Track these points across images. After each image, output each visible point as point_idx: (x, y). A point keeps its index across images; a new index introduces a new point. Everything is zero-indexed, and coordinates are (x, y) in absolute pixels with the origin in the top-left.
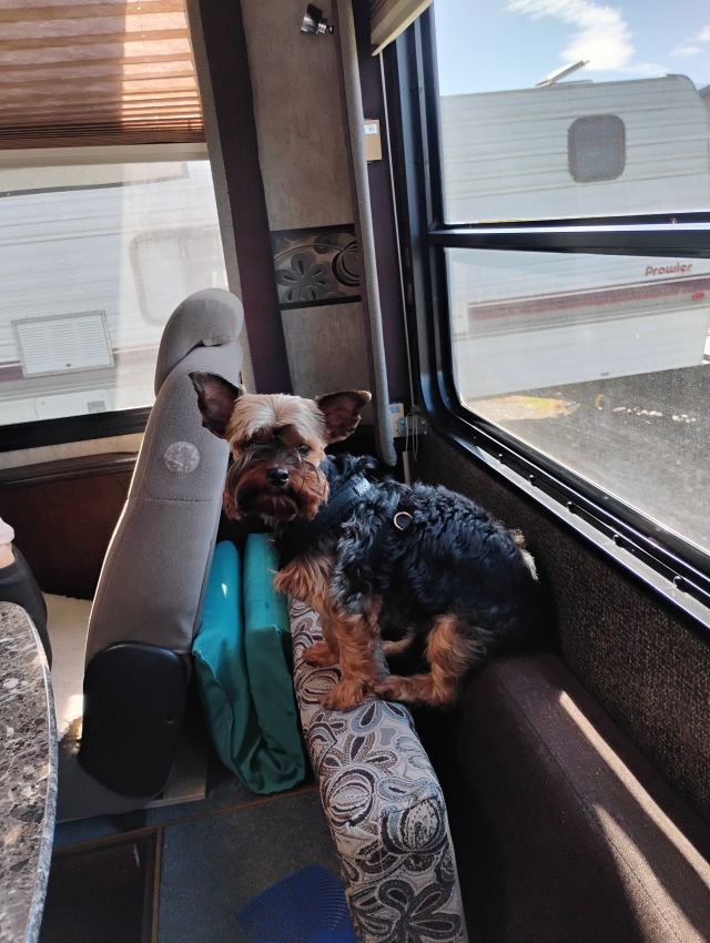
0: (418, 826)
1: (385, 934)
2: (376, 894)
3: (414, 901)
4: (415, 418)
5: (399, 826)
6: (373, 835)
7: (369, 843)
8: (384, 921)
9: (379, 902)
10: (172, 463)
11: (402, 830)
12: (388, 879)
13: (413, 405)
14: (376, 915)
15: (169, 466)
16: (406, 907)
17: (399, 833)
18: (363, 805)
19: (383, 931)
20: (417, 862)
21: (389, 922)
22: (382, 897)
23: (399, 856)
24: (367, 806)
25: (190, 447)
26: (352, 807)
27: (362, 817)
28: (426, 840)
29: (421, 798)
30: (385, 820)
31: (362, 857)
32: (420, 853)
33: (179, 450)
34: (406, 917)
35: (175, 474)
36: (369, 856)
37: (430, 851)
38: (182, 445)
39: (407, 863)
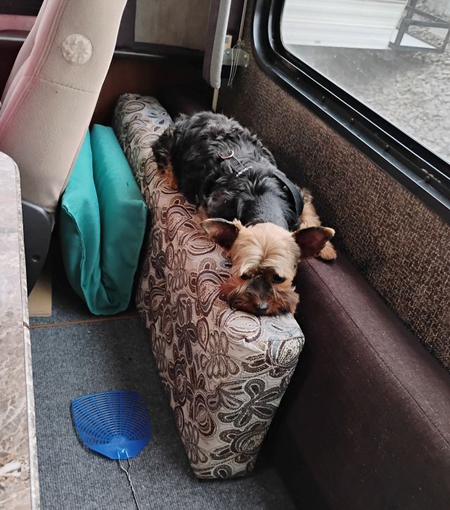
0: (289, 352)
1: (235, 409)
2: (244, 385)
3: (262, 393)
4: (239, 50)
5: (278, 349)
6: (260, 350)
7: (257, 355)
8: (239, 401)
9: (243, 390)
10: (68, 53)
11: (279, 352)
12: (256, 378)
13: (240, 40)
14: (237, 397)
15: (65, 55)
16: (256, 396)
17: (277, 353)
18: (254, 331)
19: (235, 407)
20: (276, 372)
21: (241, 402)
22: (246, 387)
23: (270, 366)
24: (257, 332)
25: (86, 41)
26: (247, 331)
27: (255, 339)
28: (289, 361)
29: (294, 336)
30: (270, 343)
31: (246, 361)
32: (282, 367)
33: (76, 42)
34: (252, 402)
35: (70, 62)
36: (253, 362)
37: (286, 368)
38: (79, 38)
39: (271, 371)
